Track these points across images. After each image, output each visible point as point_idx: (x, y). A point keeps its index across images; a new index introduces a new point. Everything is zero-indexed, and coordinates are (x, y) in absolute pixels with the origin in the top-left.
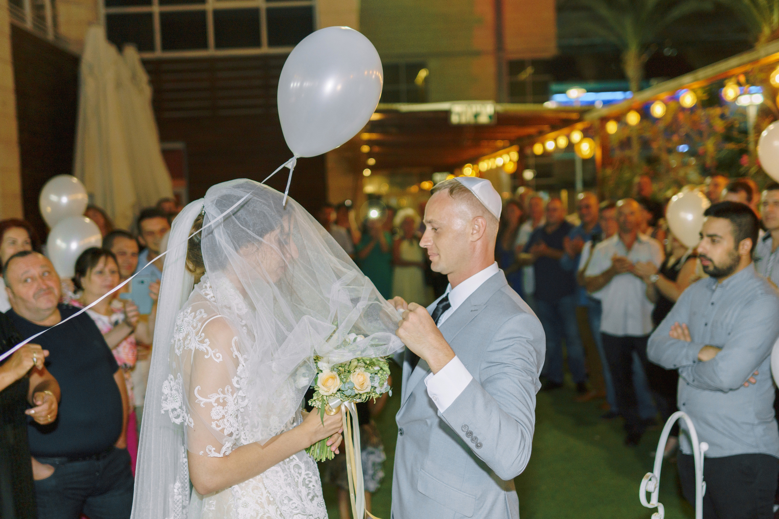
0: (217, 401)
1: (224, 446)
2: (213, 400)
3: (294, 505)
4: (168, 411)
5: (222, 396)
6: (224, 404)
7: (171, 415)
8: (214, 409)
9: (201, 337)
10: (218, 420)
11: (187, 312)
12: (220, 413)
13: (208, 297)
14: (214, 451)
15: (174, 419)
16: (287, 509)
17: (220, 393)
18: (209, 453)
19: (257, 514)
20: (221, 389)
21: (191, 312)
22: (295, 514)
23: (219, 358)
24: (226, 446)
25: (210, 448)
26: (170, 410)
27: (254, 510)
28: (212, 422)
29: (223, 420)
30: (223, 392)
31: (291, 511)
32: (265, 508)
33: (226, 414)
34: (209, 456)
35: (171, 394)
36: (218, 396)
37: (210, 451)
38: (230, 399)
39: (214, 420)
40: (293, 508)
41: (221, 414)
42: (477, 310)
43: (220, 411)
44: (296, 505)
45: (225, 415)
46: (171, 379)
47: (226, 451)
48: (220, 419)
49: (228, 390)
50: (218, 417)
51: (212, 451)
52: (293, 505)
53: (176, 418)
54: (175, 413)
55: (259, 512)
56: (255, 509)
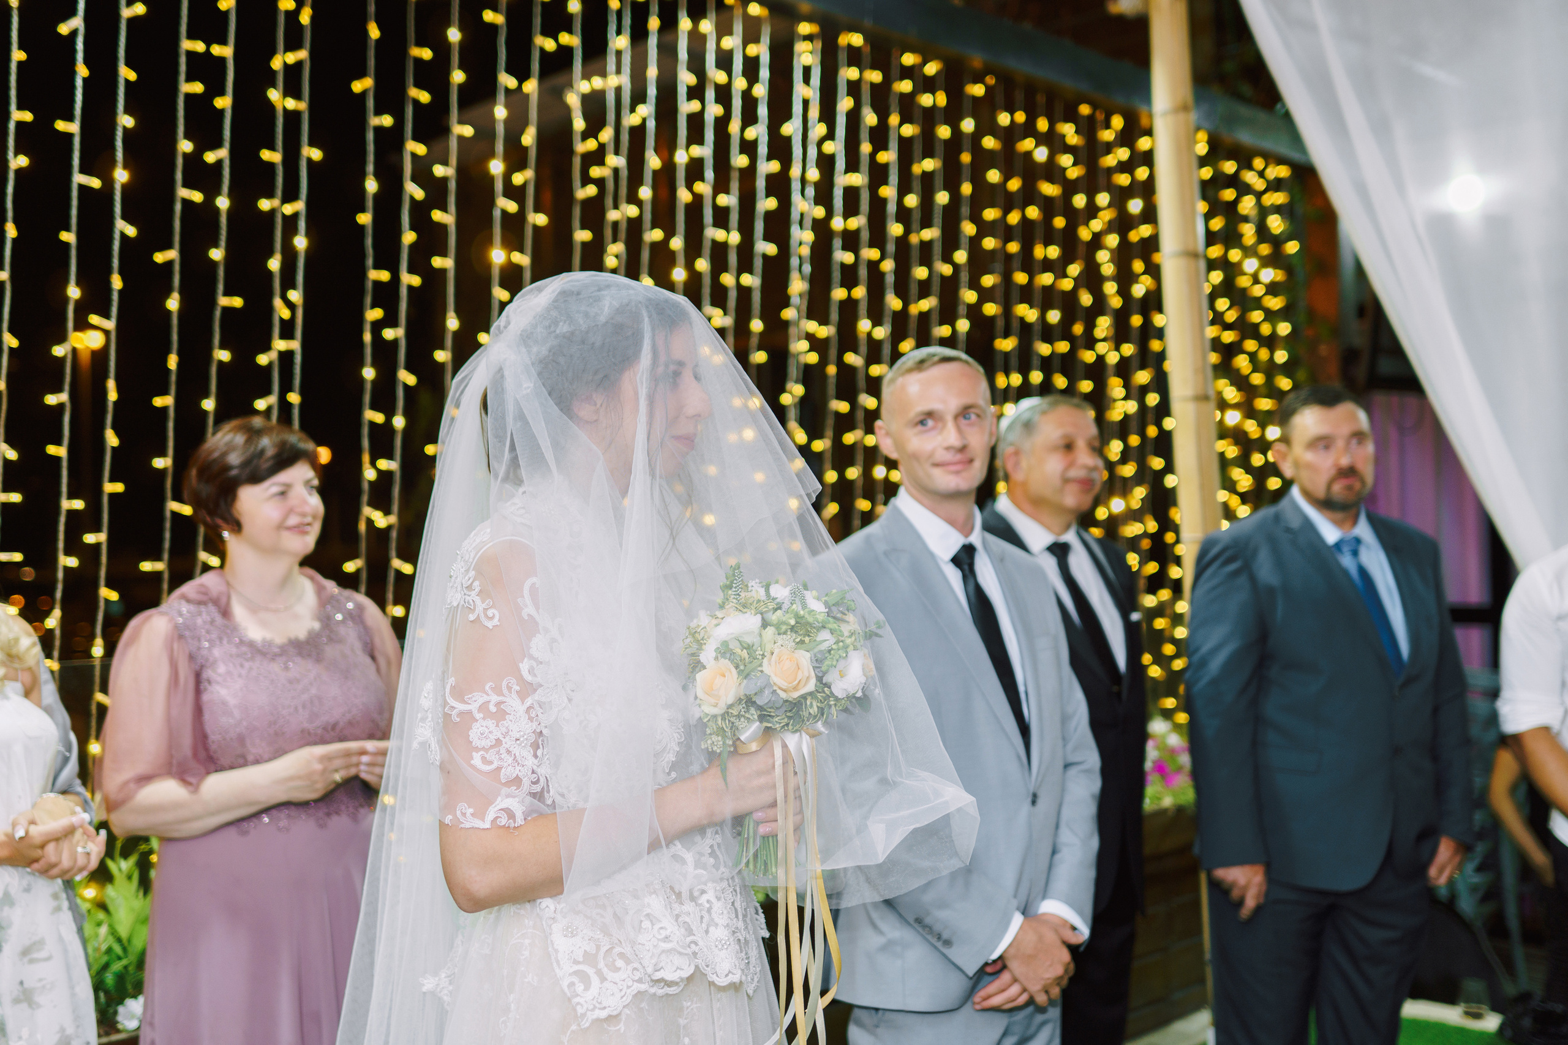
0: (483, 707)
1: (493, 806)
2: (473, 707)
3: (664, 933)
5: (495, 698)
6: (500, 715)
8: (475, 726)
9: (469, 578)
10: (486, 750)
12: (490, 736)
14: (472, 814)
16: (649, 939)
17: (490, 692)
18: (462, 819)
19: (598, 948)
20: (491, 684)
22: (663, 951)
23: (492, 618)
24: (496, 806)
25: (464, 808)
27: (589, 940)
28: (474, 753)
29: (497, 749)
30: (498, 691)
31: (655, 944)
32: (612, 936)
33: (505, 738)
34: (462, 826)
36: (486, 698)
37: (464, 814)
38: (514, 704)
39: (477, 749)
40: (660, 937)
41: (493, 737)
43: (490, 730)
44: (668, 932)
45: (502, 739)
47: (497, 817)
48: (492, 747)
49: (509, 688)
50: (486, 743)
51: (468, 815)
52: (661, 931)
55: (602, 944)
56: (592, 937)
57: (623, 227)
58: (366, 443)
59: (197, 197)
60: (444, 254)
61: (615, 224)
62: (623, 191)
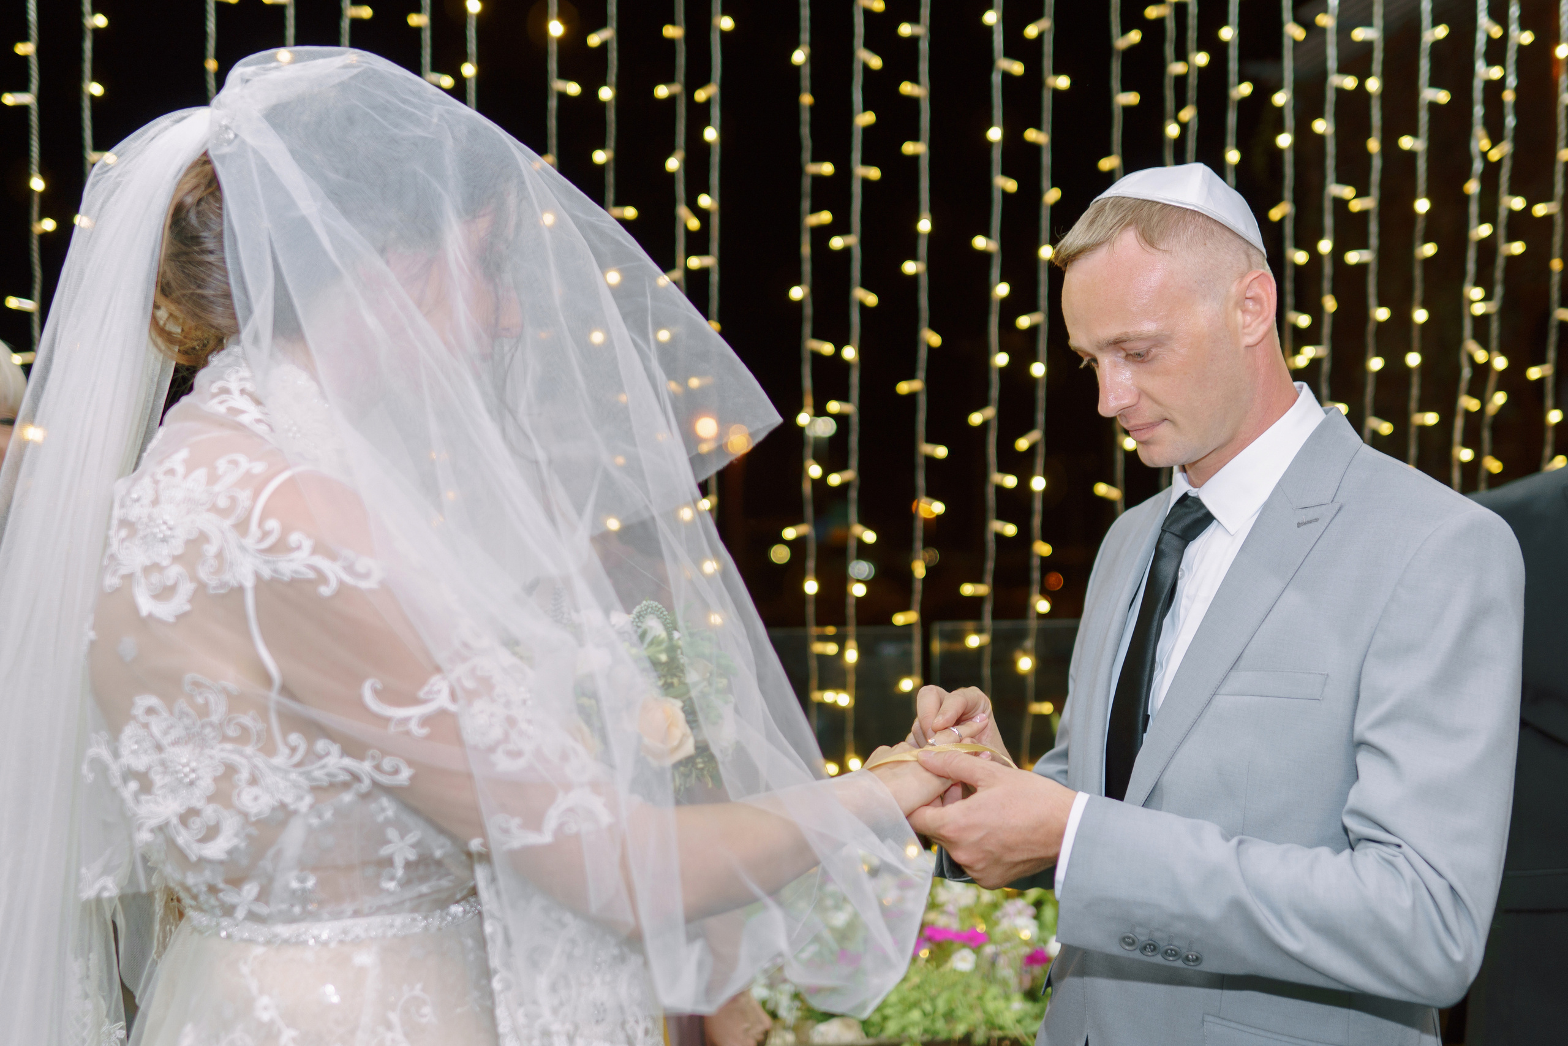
4: (167, 824)
7: (183, 838)
9: (265, 534)
11: (171, 472)
13: (245, 419)
15: (195, 846)
21: (191, 466)
26: (175, 821)
35: (163, 763)
42: (1316, 520)
46: (150, 711)
53: (205, 840)
54: (196, 823)
57: (1193, 81)
58: (807, 383)
59: (573, 89)
60: (915, 138)
61: (1181, 81)
62: (1192, 34)
